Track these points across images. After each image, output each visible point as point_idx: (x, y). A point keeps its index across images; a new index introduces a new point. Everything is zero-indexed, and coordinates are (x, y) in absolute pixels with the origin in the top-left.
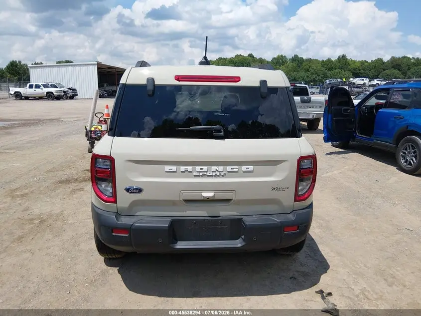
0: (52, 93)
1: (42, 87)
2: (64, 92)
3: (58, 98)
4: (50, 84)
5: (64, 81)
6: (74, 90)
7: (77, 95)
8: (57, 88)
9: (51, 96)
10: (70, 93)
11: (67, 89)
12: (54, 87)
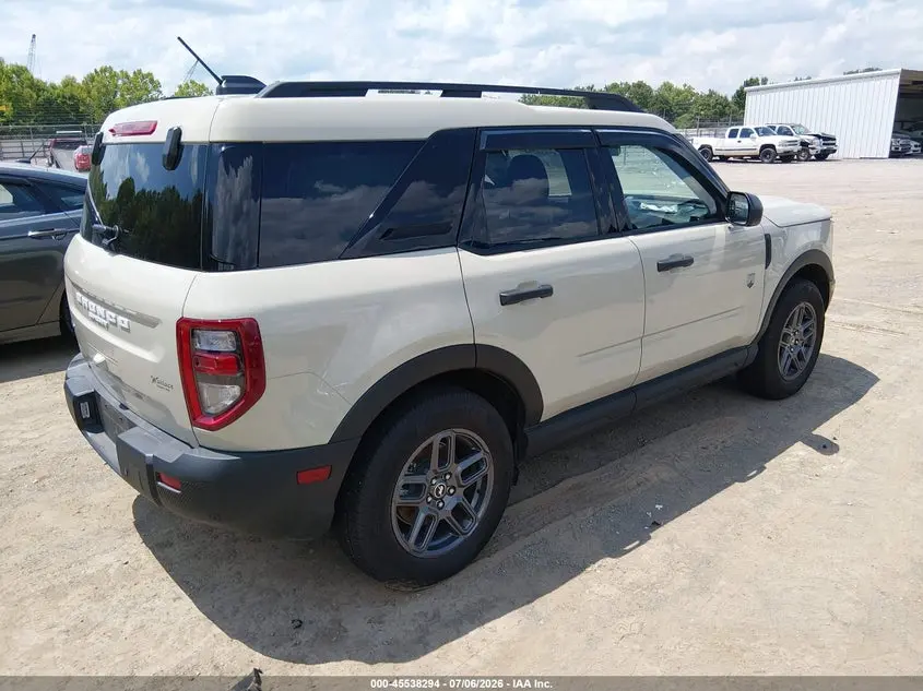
0: (773, 146)
1: (755, 134)
2: (804, 144)
3: (787, 158)
4: (777, 127)
5: (808, 121)
6: (828, 139)
7: (834, 151)
8: (792, 135)
9: (768, 153)
10: (818, 146)
11: (812, 138)
12: (785, 134)
